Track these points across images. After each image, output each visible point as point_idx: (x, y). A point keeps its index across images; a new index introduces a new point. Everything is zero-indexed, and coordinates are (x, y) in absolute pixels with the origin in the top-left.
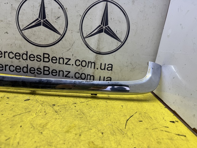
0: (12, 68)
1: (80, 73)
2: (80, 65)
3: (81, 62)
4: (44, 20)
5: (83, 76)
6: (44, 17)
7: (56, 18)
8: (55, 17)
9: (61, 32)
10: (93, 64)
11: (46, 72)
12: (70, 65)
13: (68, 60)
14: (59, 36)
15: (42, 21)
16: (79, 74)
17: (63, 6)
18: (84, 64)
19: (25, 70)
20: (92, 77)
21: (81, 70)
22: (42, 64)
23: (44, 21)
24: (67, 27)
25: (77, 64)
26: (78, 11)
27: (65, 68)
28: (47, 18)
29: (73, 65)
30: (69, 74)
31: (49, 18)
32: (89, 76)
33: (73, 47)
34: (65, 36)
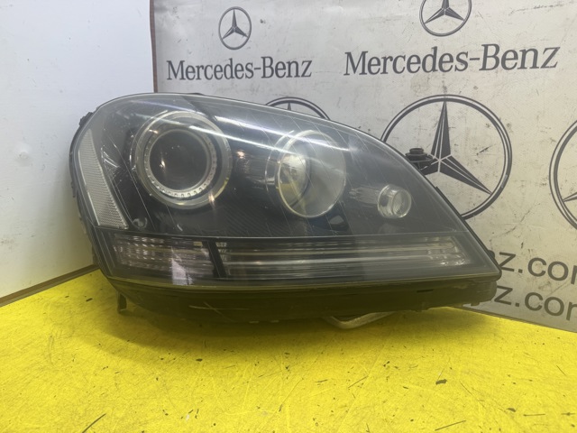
1: (545, 295)
2: (543, 273)
3: (548, 264)
4: (446, 158)
5: (555, 306)
6: (447, 150)
7: (478, 151)
8: (476, 149)
9: (492, 185)
12: (513, 270)
13: (508, 257)
14: (484, 196)
15: (440, 160)
16: (541, 298)
17: (499, 120)
18: (558, 271)
21: (548, 288)
23: (445, 161)
24: (508, 173)
25: (536, 269)
26: (546, 130)
28: (452, 154)
29: (520, 271)
30: (508, 295)
31: (459, 152)
32: (575, 310)
33: (523, 223)
34: (501, 195)
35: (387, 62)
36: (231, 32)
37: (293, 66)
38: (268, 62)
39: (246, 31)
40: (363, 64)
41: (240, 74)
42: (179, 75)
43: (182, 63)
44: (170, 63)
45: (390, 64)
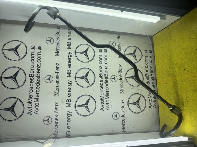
0: (154, 88)
1: (150, 62)
5: (151, 61)
6: (133, 77)
10: (146, 57)
11: (152, 75)
13: (146, 67)
17: (128, 70)
18: (146, 61)
19: (153, 83)
20: (151, 57)
22: (150, 77)
25: (147, 64)
27: (149, 68)
30: (151, 67)
31: (133, 75)
32: (151, 58)
33: (141, 66)
35: (121, 86)
36: (116, 117)
37: (123, 103)
38: (122, 108)
39: (116, 113)
40: (122, 90)
41: (124, 115)
42: (124, 129)
43: (122, 129)
44: (122, 131)
45: (122, 86)
